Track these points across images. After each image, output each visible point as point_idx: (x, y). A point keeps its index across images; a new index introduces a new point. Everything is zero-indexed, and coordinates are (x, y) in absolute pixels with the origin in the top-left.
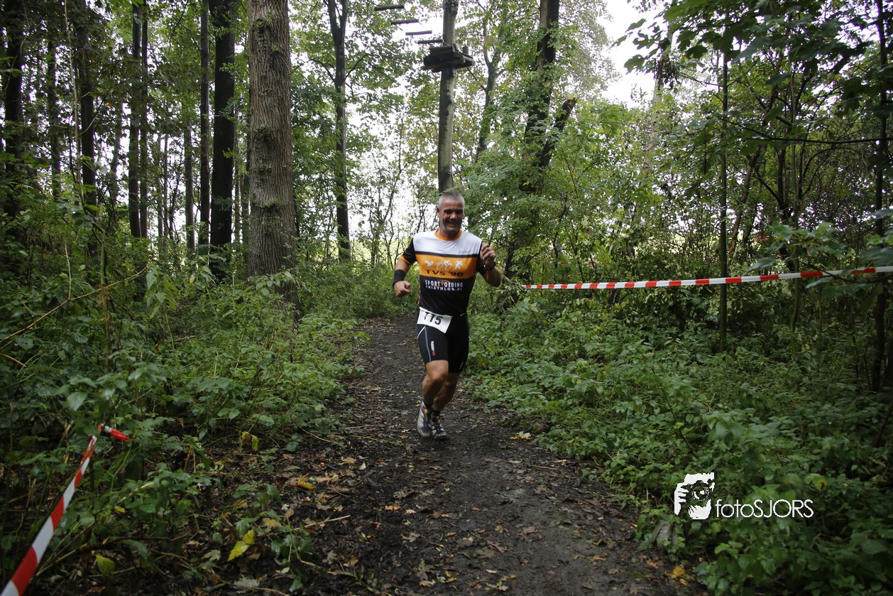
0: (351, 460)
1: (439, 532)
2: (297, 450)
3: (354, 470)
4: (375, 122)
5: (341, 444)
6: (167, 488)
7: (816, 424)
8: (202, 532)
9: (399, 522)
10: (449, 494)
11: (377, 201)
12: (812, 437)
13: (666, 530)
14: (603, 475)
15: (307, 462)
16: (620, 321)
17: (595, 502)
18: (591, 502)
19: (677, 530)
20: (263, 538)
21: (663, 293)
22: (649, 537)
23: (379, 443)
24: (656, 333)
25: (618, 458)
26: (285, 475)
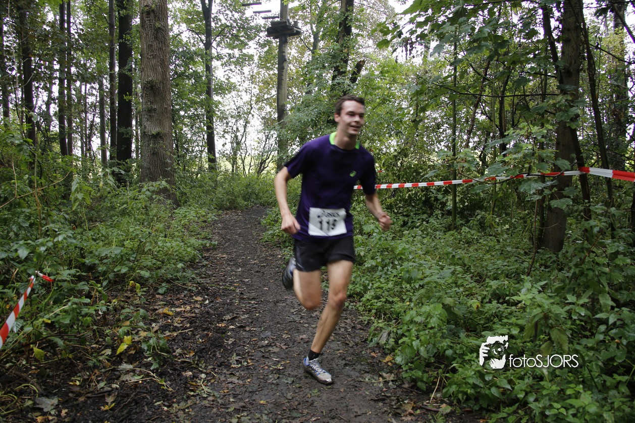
0: (199, 298)
1: (248, 338)
2: (165, 292)
3: (201, 304)
4: (234, 73)
5: (194, 289)
6: (76, 309)
7: (492, 273)
8: (100, 340)
9: (224, 333)
10: (258, 317)
11: (235, 129)
12: (487, 280)
13: (385, 335)
14: (357, 306)
15: (171, 299)
16: (389, 210)
17: (348, 321)
18: (345, 321)
19: (392, 335)
20: (139, 341)
21: (418, 191)
22: (375, 339)
23: (219, 289)
24: (413, 219)
25: (368, 296)
26: (156, 307)
